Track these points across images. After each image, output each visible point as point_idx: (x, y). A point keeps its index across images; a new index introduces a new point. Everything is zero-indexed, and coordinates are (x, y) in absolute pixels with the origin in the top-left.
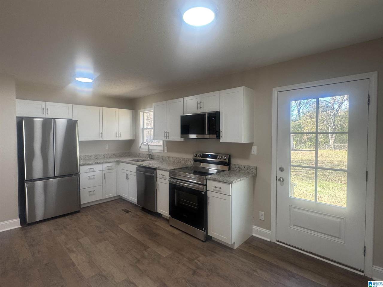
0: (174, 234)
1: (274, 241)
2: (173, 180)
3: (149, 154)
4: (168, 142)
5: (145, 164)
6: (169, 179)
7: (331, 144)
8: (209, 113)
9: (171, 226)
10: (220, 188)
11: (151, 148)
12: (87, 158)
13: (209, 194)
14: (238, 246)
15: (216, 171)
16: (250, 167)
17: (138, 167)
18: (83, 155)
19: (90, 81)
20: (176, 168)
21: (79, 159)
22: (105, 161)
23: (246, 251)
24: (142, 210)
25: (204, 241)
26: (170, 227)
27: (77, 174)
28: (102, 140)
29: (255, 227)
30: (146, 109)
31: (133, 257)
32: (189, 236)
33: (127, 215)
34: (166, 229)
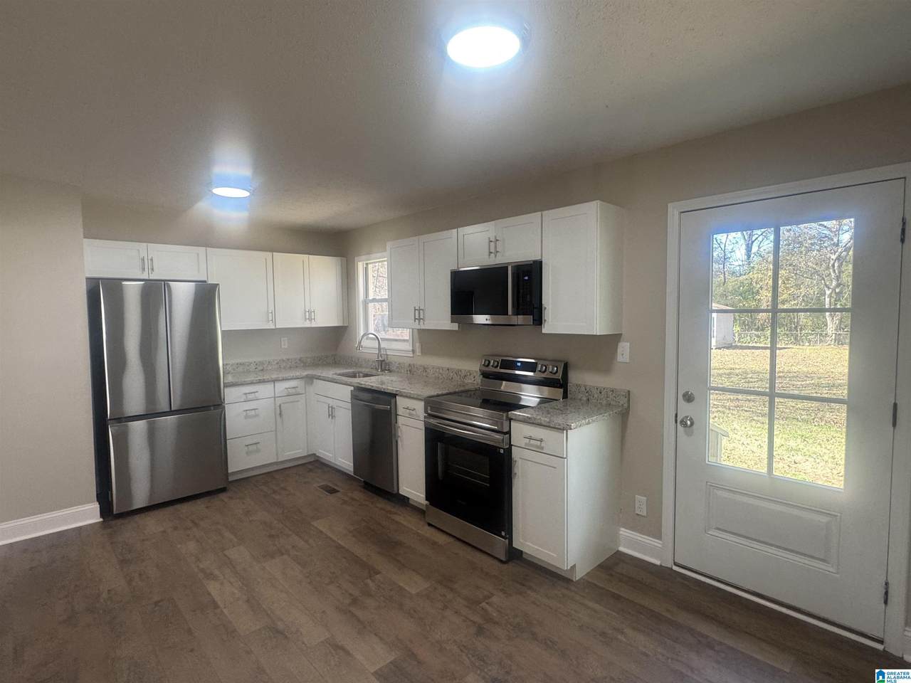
0: (435, 543)
1: (669, 564)
2: (433, 421)
3: (380, 358)
4: (422, 332)
5: (372, 382)
6: (425, 417)
7: (830, 332)
8: (516, 264)
9: (430, 525)
10: (541, 441)
11: (383, 345)
12: (241, 369)
13: (516, 453)
14: (584, 574)
15: (538, 400)
16: (613, 391)
17: (355, 389)
18: (231, 362)
19: (245, 194)
20: (440, 393)
21: (223, 372)
22: (281, 376)
23: (601, 586)
24: (364, 488)
25: (504, 559)
26: (427, 527)
27: (219, 405)
28: (274, 328)
29: (624, 532)
30: (373, 256)
31: (344, 592)
32: (469, 549)
33: (332, 499)
34: (419, 531)
